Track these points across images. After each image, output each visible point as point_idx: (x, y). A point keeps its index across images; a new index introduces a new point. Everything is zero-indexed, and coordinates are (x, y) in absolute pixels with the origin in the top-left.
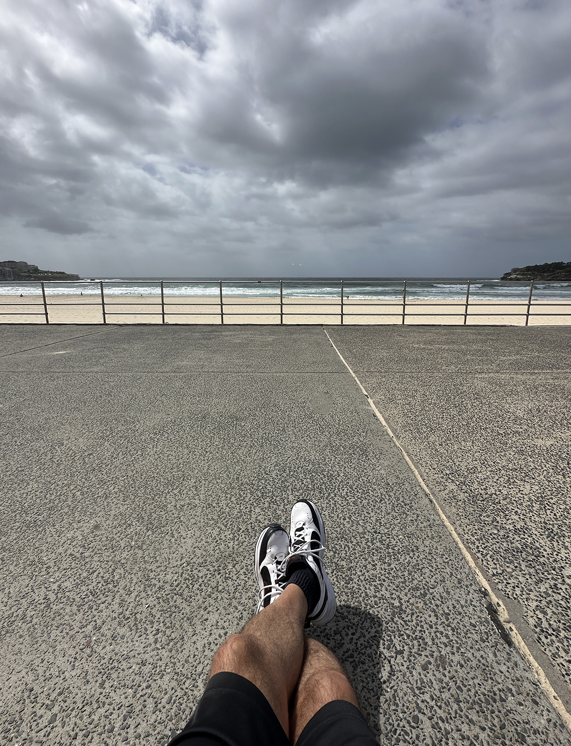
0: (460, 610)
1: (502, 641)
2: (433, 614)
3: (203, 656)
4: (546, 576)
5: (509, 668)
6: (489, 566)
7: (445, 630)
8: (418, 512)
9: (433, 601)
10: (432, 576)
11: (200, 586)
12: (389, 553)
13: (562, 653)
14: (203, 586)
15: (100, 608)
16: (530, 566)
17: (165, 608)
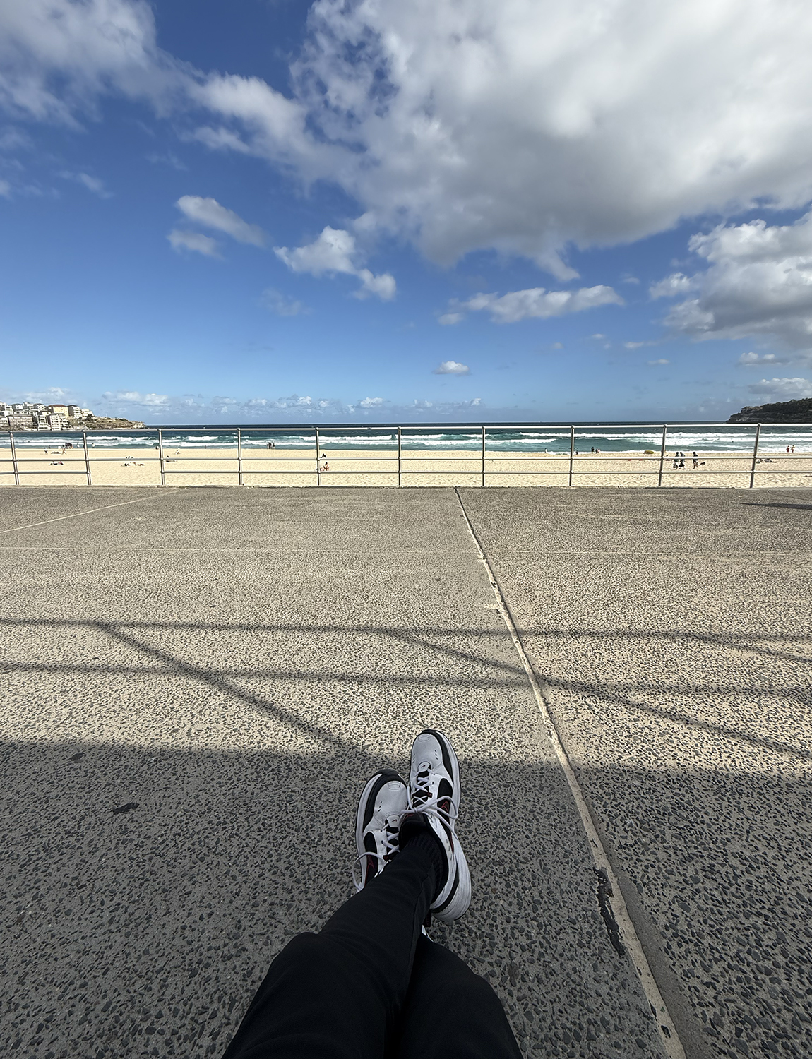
0: (558, 897)
1: (610, 947)
2: (515, 901)
3: (171, 945)
4: (700, 852)
5: (611, 989)
6: (616, 833)
7: (528, 926)
8: (527, 750)
9: (520, 883)
10: (528, 845)
11: (193, 845)
12: (471, 808)
13: (699, 971)
14: (197, 846)
15: (50, 870)
16: (678, 836)
17: (136, 875)
